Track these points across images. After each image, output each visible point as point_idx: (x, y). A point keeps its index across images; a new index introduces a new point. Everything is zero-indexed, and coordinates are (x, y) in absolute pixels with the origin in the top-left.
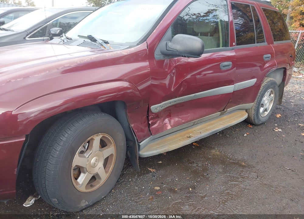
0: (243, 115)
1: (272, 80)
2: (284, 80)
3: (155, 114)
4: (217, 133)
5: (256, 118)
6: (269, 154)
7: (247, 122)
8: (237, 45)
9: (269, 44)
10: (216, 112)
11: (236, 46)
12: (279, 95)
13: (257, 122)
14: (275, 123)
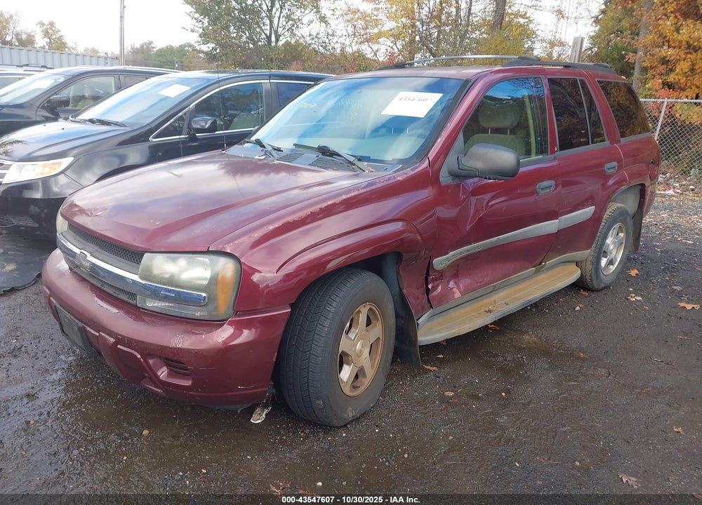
0: (571, 273)
1: (621, 207)
2: (641, 205)
3: (438, 271)
4: (526, 307)
5: (594, 278)
6: (623, 340)
7: (579, 286)
8: (560, 150)
9: (612, 143)
10: (528, 269)
11: (559, 153)
12: (634, 233)
13: (596, 284)
14: (629, 287)
